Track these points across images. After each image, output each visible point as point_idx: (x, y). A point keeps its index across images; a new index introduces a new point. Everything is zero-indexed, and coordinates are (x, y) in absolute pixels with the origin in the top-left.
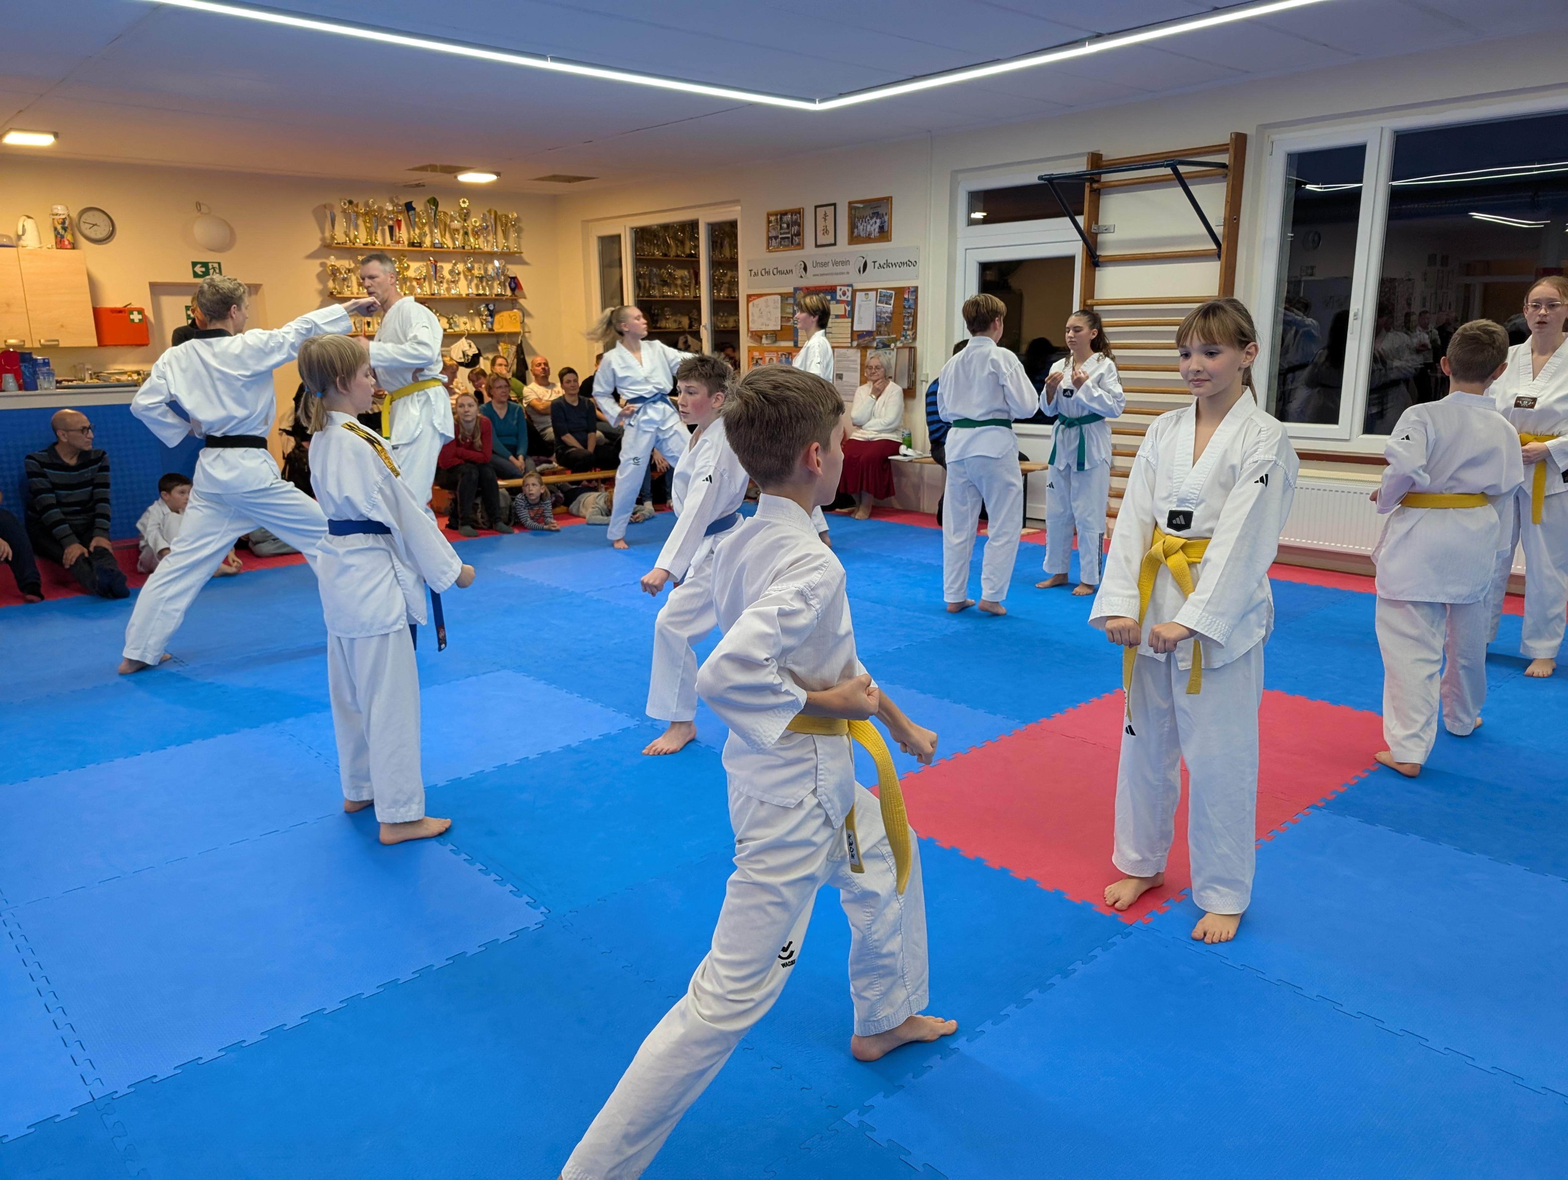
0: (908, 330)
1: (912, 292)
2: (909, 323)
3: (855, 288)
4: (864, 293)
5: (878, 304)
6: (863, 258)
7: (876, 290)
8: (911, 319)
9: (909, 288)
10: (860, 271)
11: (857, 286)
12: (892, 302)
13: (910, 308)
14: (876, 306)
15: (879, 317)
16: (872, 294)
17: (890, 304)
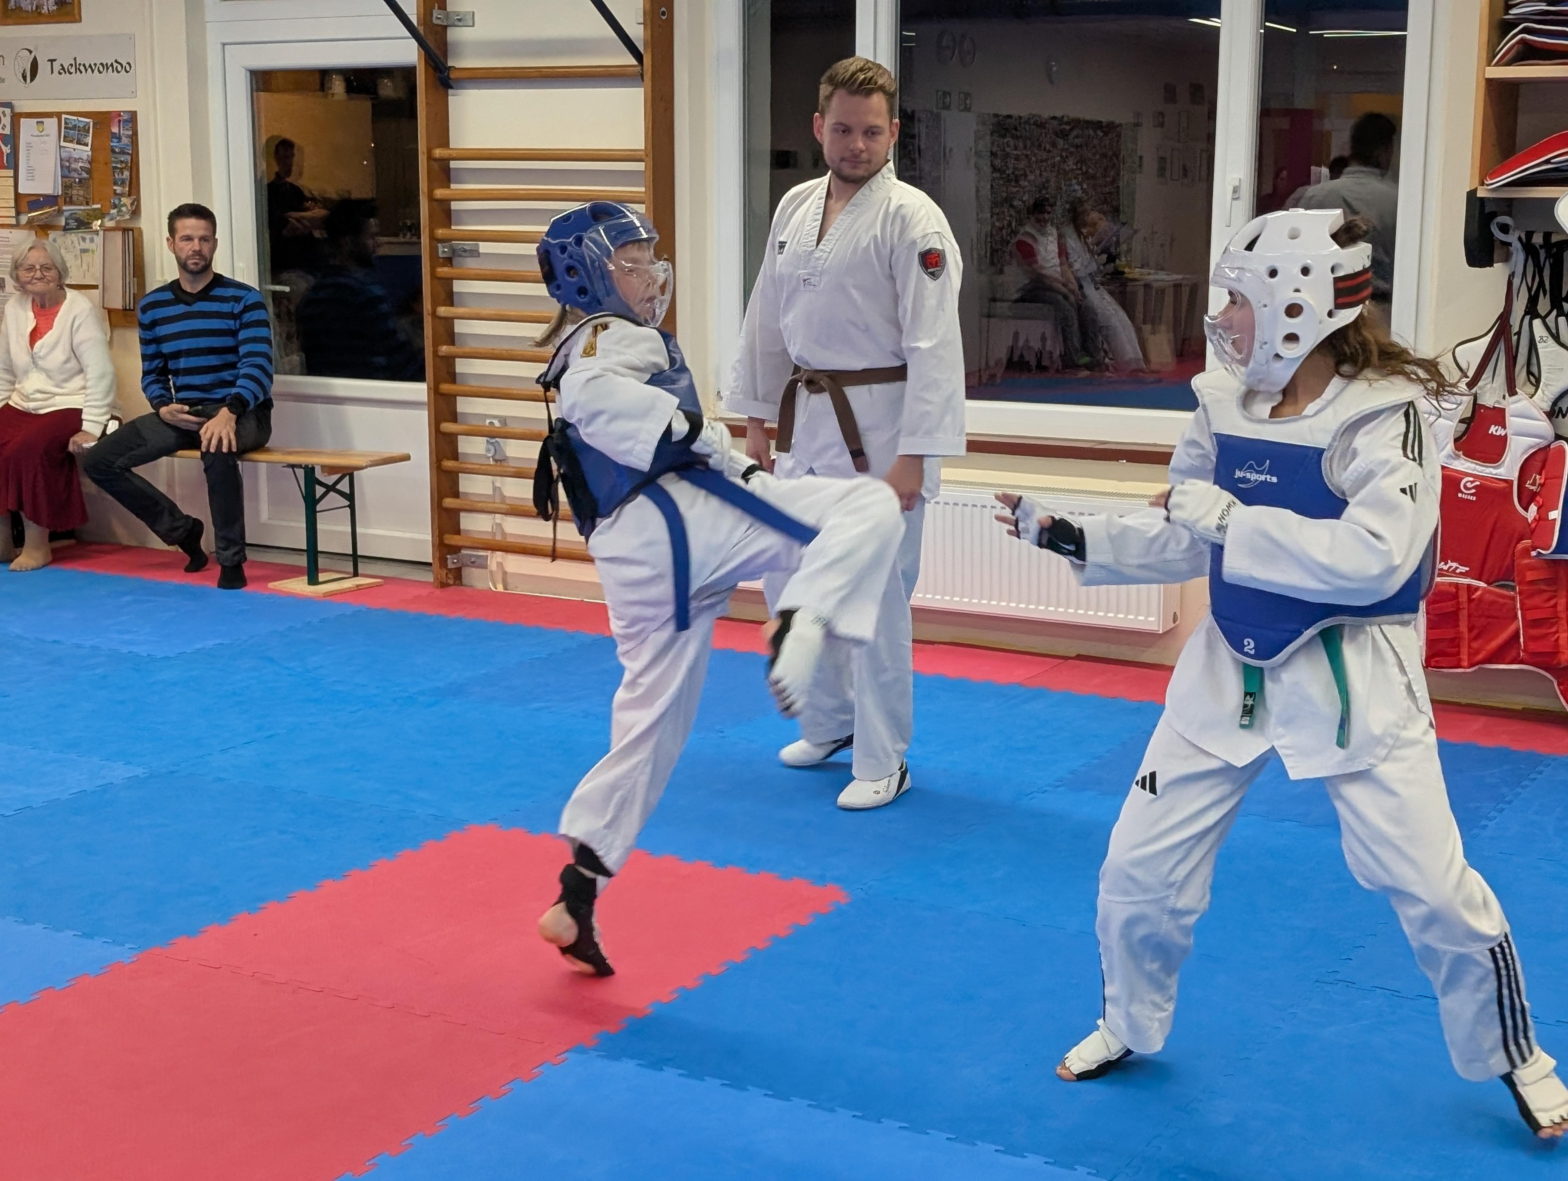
0: (122, 195)
1: (125, 121)
2: (123, 182)
3: (17, 110)
4: (36, 120)
5: (63, 144)
6: (31, 52)
7: (58, 115)
8: (126, 174)
9: (118, 114)
10: (24, 78)
11: (23, 106)
12: (89, 140)
13: (123, 152)
14: (60, 147)
15: (66, 167)
16: (51, 124)
17: (87, 145)
